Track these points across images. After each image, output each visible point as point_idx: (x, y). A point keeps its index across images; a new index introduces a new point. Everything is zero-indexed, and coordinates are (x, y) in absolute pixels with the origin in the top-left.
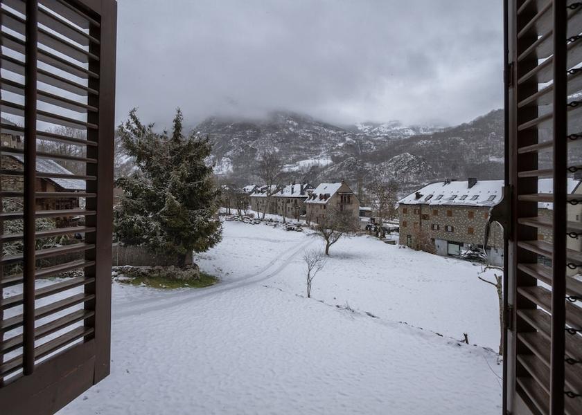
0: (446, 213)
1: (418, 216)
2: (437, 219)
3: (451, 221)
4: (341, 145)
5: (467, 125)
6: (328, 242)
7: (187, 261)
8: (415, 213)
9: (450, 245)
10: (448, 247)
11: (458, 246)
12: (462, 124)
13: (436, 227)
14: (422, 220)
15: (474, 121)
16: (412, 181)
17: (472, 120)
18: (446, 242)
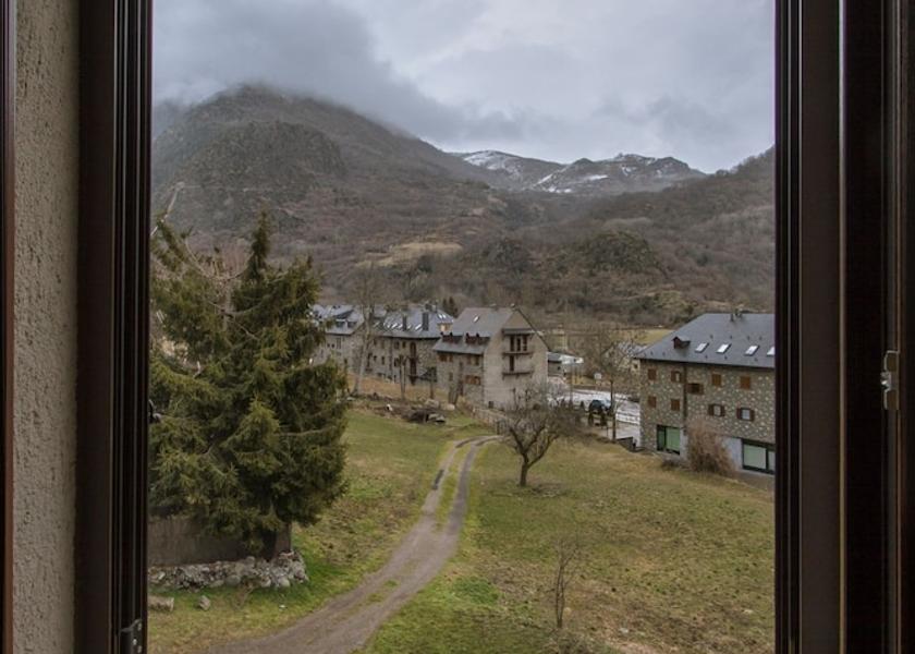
0: (738, 382)
1: (679, 386)
2: (719, 394)
3: (749, 399)
4: (478, 211)
5: (728, 173)
6: (526, 460)
7: (279, 545)
8: (673, 379)
9: (746, 447)
10: (743, 452)
11: (764, 450)
12: (718, 172)
13: (717, 410)
14: (689, 395)
15: (740, 167)
16: (622, 289)
17: (737, 164)
18: (739, 442)
